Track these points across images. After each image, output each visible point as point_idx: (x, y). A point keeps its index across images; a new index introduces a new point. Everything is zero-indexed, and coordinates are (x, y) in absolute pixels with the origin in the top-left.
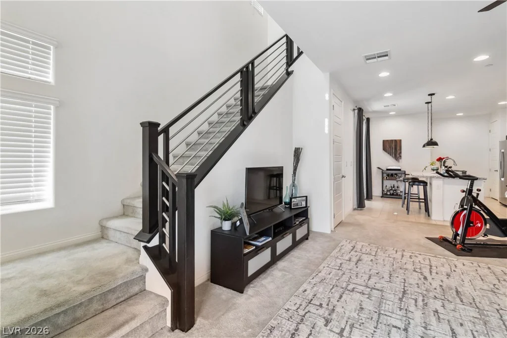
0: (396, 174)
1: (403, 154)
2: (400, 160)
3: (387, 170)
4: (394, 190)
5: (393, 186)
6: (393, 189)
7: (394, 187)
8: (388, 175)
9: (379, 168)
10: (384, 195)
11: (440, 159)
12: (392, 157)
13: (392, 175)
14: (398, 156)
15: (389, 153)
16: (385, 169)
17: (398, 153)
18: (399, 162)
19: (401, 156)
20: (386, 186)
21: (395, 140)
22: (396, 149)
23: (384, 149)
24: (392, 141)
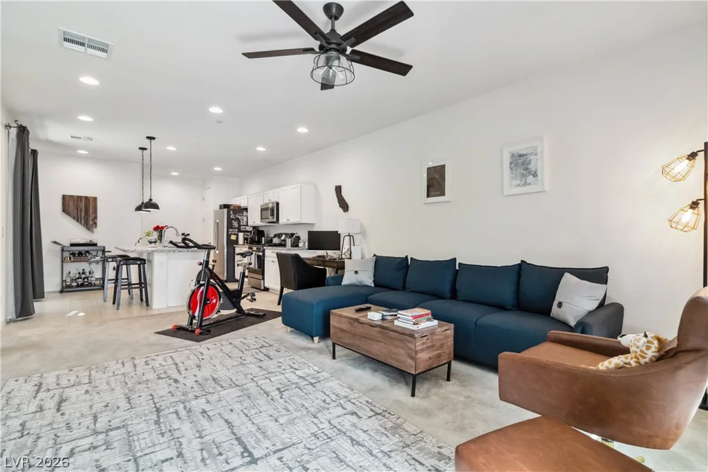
0: (88, 252)
1: (99, 221)
2: (95, 229)
3: (72, 245)
4: (85, 278)
5: (81, 272)
6: (83, 276)
7: (83, 273)
8: (73, 254)
9: (55, 243)
10: (66, 289)
11: (157, 228)
12: (81, 223)
13: (80, 254)
14: (91, 223)
15: (74, 218)
16: (67, 243)
17: (91, 218)
18: (92, 232)
19: (96, 224)
20: (70, 273)
21: (86, 197)
22: (87, 211)
23: (65, 210)
24: (80, 198)
